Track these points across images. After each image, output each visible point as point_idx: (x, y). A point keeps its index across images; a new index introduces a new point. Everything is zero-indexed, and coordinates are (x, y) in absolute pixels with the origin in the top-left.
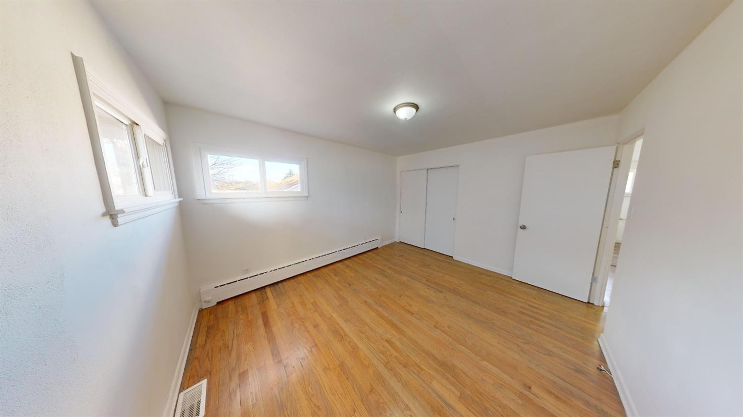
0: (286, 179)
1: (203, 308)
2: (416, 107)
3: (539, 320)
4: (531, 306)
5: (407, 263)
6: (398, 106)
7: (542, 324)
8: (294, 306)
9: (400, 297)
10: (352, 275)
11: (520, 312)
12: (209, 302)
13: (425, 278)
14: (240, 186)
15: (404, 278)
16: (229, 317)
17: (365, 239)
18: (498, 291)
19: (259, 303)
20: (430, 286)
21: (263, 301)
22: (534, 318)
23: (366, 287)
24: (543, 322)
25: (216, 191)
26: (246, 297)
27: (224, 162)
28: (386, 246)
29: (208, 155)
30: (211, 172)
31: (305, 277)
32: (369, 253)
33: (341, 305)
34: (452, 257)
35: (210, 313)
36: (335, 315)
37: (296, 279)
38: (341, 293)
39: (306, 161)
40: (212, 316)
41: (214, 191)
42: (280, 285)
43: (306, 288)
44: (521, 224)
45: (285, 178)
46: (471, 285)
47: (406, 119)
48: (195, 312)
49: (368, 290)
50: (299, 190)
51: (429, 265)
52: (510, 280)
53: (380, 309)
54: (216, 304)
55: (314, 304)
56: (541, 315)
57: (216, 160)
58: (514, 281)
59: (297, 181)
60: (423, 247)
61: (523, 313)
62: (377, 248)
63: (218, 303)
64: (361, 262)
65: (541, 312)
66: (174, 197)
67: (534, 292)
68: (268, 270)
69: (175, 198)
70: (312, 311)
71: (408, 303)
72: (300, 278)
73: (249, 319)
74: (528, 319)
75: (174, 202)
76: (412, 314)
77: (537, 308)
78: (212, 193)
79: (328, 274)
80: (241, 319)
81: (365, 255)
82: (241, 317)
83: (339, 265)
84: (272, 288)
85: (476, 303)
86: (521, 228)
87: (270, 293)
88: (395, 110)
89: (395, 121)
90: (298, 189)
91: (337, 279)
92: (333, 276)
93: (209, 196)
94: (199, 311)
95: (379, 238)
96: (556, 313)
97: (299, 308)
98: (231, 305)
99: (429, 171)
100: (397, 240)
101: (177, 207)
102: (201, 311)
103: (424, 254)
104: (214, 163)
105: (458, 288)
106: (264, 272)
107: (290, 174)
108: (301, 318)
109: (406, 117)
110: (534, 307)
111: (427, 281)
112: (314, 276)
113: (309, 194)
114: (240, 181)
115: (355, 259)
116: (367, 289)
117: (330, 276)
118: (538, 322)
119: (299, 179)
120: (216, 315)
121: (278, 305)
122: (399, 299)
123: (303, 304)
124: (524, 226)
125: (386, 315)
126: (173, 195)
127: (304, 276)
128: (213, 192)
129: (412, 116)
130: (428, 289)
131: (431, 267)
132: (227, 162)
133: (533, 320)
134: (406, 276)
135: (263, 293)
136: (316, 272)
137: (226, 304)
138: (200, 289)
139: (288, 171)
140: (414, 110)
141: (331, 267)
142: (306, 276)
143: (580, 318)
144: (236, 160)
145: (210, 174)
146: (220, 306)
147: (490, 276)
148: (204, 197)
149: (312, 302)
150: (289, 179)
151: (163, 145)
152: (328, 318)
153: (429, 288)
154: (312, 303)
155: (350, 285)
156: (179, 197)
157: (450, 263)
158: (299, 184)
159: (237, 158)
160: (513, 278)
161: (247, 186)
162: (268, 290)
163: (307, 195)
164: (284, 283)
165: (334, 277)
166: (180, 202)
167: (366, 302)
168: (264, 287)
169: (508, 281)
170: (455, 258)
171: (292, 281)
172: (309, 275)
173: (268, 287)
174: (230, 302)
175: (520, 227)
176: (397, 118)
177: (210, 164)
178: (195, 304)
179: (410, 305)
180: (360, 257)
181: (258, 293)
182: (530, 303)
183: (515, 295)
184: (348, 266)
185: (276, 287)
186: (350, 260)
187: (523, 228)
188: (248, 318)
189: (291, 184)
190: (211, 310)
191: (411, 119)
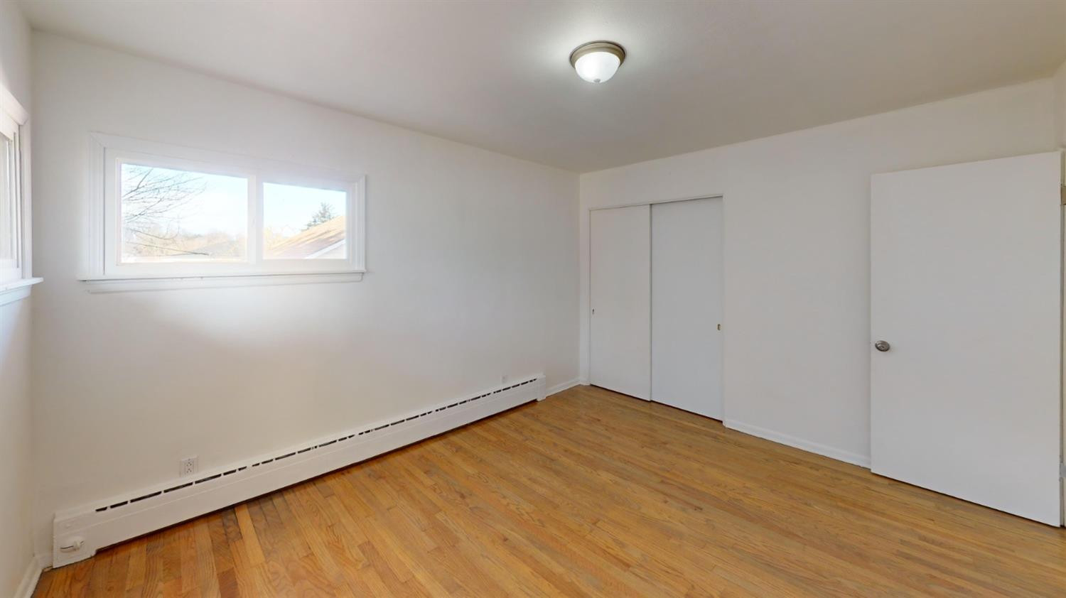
0: (313, 229)
1: (54, 567)
2: (620, 51)
3: (952, 573)
4: (925, 539)
5: (609, 438)
6: (580, 47)
7: (959, 582)
8: (312, 554)
9: (595, 524)
10: (470, 470)
11: (901, 554)
12: (74, 549)
13: (656, 474)
14: (195, 245)
15: (605, 477)
16: (127, 588)
17: (505, 379)
18: (840, 504)
19: (215, 550)
20: (670, 496)
21: (227, 543)
22: (936, 568)
23: (504, 502)
24: (961, 576)
25: (132, 260)
26: (183, 533)
27: (162, 185)
28: (557, 397)
29: (124, 166)
30: (127, 208)
31: (345, 479)
32: (514, 416)
33: (439, 549)
34: (721, 422)
35: (74, 579)
36: (421, 576)
37: (320, 485)
38: (438, 516)
39: (362, 181)
40: (78, 586)
41: (128, 259)
42: (278, 501)
43: (345, 506)
44: (878, 337)
45: (310, 225)
46: (772, 491)
47: (598, 81)
48: (31, 578)
49: (513, 507)
50: (343, 254)
51: (665, 443)
52: (864, 475)
53: (544, 557)
54: (93, 553)
55: (368, 548)
56: (954, 561)
57: (140, 178)
58: (875, 478)
59: (340, 233)
60: (649, 400)
61: (908, 557)
62: (535, 401)
63: (100, 552)
64: (493, 438)
65: (952, 554)
66: (20, 276)
67: (929, 505)
68: (248, 463)
69: (23, 277)
70: (360, 566)
71: (614, 540)
72: (331, 482)
73: (183, 591)
74: (923, 570)
75: (18, 289)
76: (628, 566)
77: (940, 544)
78: (124, 264)
79: (407, 470)
80: (161, 592)
81: (503, 420)
82: (161, 586)
83: (435, 445)
84: (255, 508)
85: (790, 534)
86: (878, 348)
87: (249, 522)
88: (572, 59)
89: (573, 85)
90: (340, 252)
91: (428, 481)
92: (420, 474)
93: (112, 272)
94: (43, 574)
95: (539, 375)
96: (991, 555)
97: (327, 560)
98: (136, 558)
99: (655, 209)
100: (583, 381)
101: (25, 298)
102: (48, 575)
103: (651, 416)
104: (135, 185)
105: (742, 498)
106: (236, 468)
107: (324, 215)
108: (329, 585)
109: (597, 78)
110: (933, 542)
111: (662, 482)
112: (369, 475)
113: (366, 268)
114: (197, 233)
115: (477, 429)
116: (508, 504)
117: (411, 474)
118: (948, 579)
119: (344, 228)
120: (89, 584)
121: (267, 554)
122: (591, 531)
123: (337, 548)
124: (884, 343)
125: (559, 570)
126: (20, 270)
127: (342, 477)
128: (123, 261)
129: (612, 75)
130: (666, 502)
131: (667, 446)
132: (170, 183)
133: (935, 573)
134: (608, 470)
135: (231, 523)
136: (376, 466)
137: (122, 555)
138: (54, 517)
139: (318, 209)
140: (615, 59)
141: (416, 452)
142: (348, 476)
143: (1050, 565)
144: (196, 179)
145: (123, 215)
146: (106, 560)
147: (816, 467)
148: (98, 274)
149: (360, 542)
150: (321, 228)
151: (11, 138)
152: (403, 583)
153: (668, 499)
154: (359, 546)
155: (463, 496)
156: (34, 276)
157: (715, 437)
158: (344, 242)
159: (195, 175)
160: (873, 471)
161: (212, 245)
162: (244, 516)
163: (362, 269)
164: (289, 497)
165: (423, 477)
166: (34, 287)
167: (506, 540)
168: (233, 508)
169: (859, 478)
170: (727, 424)
171: (311, 489)
172: (355, 472)
173: (245, 506)
174: (134, 549)
175: (876, 346)
176: (578, 76)
177: (125, 188)
178: (34, 555)
179: (622, 545)
180: (492, 424)
181: (217, 522)
182: (923, 533)
183: (883, 514)
184: (459, 449)
185: (267, 506)
186: (464, 433)
187: (883, 347)
188: (180, 589)
189: (325, 242)
190: (77, 572)
191: (608, 81)
